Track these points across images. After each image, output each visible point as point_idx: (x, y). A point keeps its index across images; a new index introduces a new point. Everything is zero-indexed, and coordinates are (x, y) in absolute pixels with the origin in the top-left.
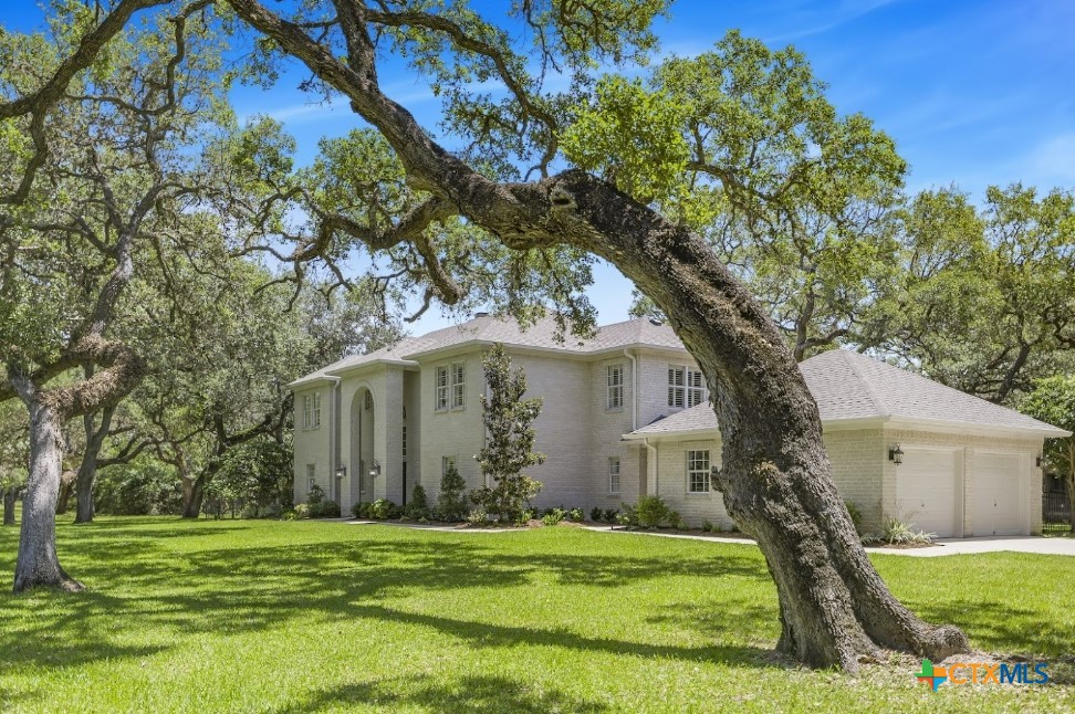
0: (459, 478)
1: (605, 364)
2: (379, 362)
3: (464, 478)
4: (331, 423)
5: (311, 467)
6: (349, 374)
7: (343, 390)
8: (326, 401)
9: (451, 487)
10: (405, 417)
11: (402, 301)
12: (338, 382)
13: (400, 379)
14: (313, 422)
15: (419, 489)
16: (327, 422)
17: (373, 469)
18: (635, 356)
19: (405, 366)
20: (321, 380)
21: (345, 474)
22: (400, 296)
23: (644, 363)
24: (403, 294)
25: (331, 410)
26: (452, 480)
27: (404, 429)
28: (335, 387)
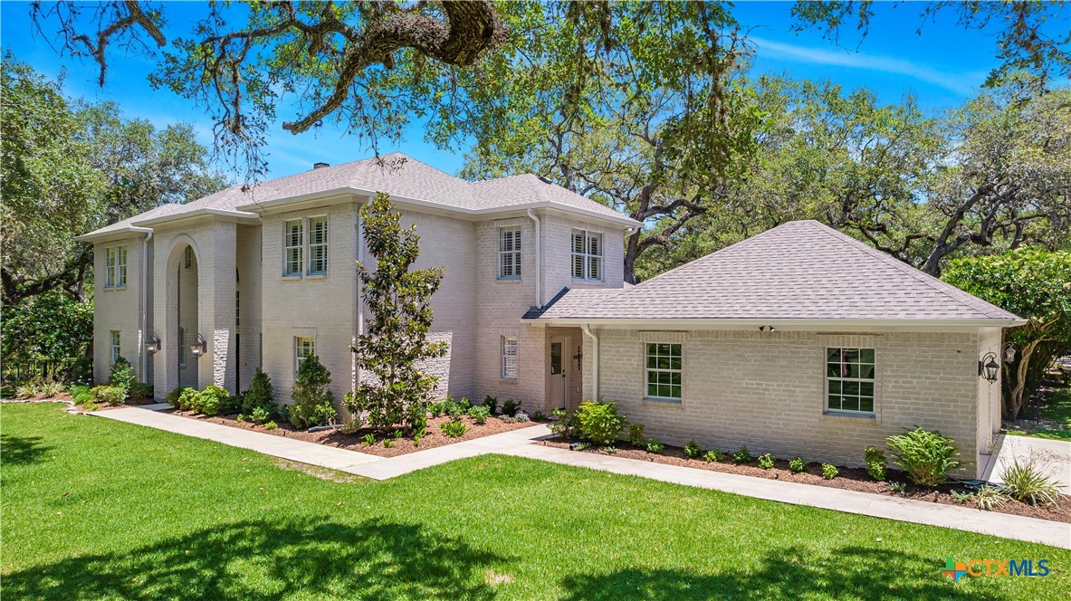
0: (322, 369)
1: (496, 225)
2: (204, 212)
3: (328, 369)
4: (141, 283)
5: (116, 334)
6: (164, 227)
7: (156, 245)
8: (135, 257)
9: (312, 381)
10: (238, 280)
11: (267, 100)
12: (150, 235)
13: (232, 233)
14: (117, 280)
15: (261, 377)
16: (136, 284)
17: (197, 345)
18: (539, 217)
19: (239, 218)
20: (127, 231)
21: (159, 348)
22: (266, 91)
23: (549, 226)
24: (272, 87)
25: (141, 267)
26: (312, 371)
27: (238, 293)
28: (145, 240)
